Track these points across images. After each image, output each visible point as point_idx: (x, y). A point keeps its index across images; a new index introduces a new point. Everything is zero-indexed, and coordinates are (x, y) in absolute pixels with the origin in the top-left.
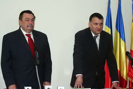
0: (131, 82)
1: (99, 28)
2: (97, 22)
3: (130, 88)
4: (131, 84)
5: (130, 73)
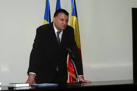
0: (72, 76)
1: (65, 24)
2: (63, 18)
3: (71, 83)
4: (71, 78)
5: (70, 68)
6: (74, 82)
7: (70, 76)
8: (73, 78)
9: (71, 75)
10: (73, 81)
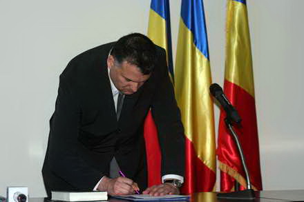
0: (227, 174)
4: (225, 180)
5: (223, 149)
6: (233, 190)
7: (222, 173)
8: (229, 177)
9: (225, 171)
10: (230, 188)
